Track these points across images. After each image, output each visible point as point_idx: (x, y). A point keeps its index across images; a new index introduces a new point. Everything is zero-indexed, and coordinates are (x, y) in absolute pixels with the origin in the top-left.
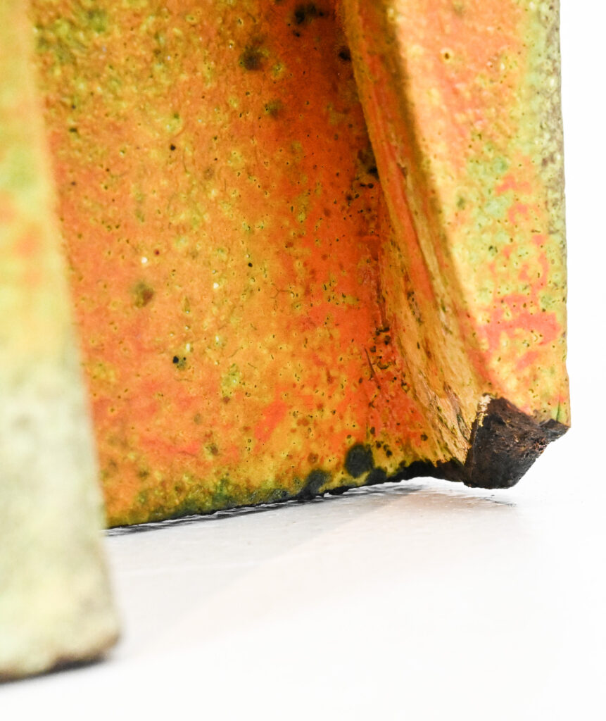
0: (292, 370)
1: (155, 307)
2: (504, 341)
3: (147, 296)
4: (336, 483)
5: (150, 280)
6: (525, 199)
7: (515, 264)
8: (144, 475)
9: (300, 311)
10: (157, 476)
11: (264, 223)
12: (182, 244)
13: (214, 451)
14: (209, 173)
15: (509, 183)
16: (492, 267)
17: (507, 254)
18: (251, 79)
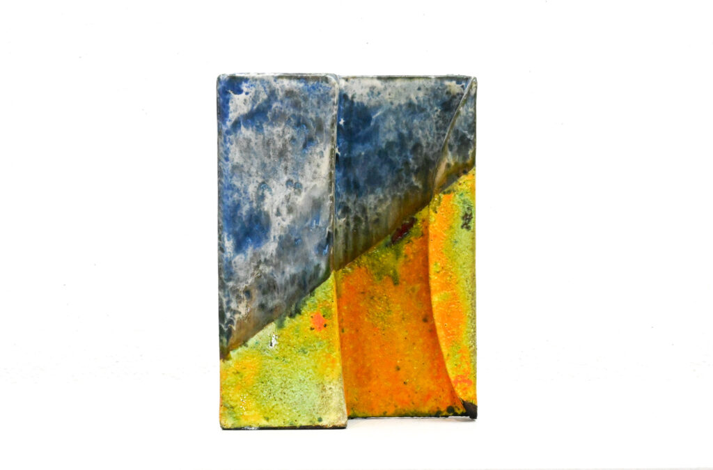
0: (433, 387)
1: (400, 371)
2: (459, 385)
3: (399, 369)
4: (444, 414)
5: (400, 366)
6: (464, 355)
7: (462, 369)
8: (396, 406)
9: (436, 375)
10: (399, 407)
11: (427, 355)
12: (407, 359)
13: (413, 403)
14: (414, 344)
15: (461, 351)
16: (456, 369)
17: (460, 366)
18: (425, 324)
